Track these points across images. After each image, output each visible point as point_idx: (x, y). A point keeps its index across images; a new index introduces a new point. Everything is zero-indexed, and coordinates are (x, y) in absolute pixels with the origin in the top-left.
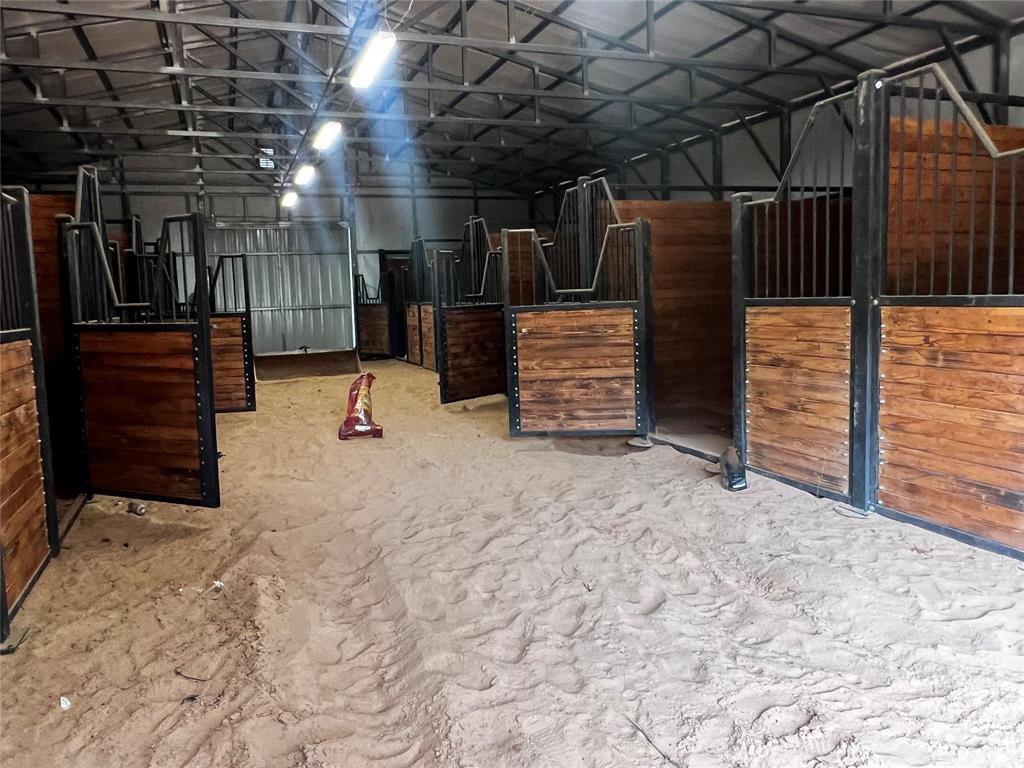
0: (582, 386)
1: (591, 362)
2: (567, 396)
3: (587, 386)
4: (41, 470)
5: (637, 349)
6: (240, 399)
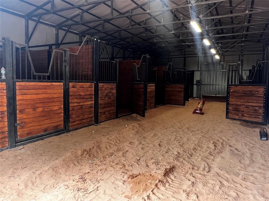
0: (246, 107)
1: (250, 101)
2: (242, 110)
3: (248, 108)
4: (115, 104)
5: (264, 98)
6: (182, 103)
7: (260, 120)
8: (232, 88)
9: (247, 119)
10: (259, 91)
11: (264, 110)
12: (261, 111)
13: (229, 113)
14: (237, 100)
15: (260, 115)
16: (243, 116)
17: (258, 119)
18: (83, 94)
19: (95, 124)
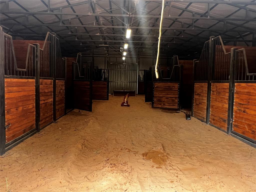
0: (167, 99)
1: (169, 94)
2: (163, 100)
3: (168, 99)
4: (64, 101)
5: (179, 91)
6: (105, 97)
7: (176, 107)
8: (155, 84)
9: (167, 107)
10: (175, 86)
11: (178, 100)
12: (177, 101)
13: (154, 103)
14: (160, 93)
15: (175, 103)
16: (164, 105)
17: (175, 106)
18: (46, 91)
19: (54, 122)
